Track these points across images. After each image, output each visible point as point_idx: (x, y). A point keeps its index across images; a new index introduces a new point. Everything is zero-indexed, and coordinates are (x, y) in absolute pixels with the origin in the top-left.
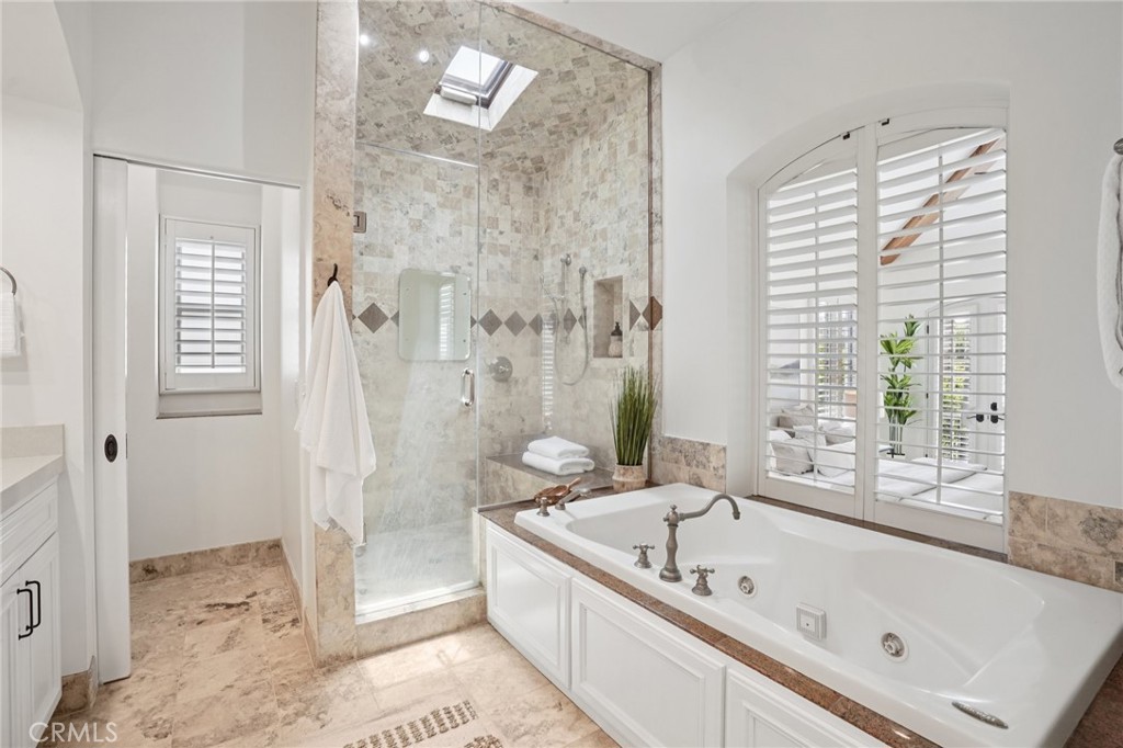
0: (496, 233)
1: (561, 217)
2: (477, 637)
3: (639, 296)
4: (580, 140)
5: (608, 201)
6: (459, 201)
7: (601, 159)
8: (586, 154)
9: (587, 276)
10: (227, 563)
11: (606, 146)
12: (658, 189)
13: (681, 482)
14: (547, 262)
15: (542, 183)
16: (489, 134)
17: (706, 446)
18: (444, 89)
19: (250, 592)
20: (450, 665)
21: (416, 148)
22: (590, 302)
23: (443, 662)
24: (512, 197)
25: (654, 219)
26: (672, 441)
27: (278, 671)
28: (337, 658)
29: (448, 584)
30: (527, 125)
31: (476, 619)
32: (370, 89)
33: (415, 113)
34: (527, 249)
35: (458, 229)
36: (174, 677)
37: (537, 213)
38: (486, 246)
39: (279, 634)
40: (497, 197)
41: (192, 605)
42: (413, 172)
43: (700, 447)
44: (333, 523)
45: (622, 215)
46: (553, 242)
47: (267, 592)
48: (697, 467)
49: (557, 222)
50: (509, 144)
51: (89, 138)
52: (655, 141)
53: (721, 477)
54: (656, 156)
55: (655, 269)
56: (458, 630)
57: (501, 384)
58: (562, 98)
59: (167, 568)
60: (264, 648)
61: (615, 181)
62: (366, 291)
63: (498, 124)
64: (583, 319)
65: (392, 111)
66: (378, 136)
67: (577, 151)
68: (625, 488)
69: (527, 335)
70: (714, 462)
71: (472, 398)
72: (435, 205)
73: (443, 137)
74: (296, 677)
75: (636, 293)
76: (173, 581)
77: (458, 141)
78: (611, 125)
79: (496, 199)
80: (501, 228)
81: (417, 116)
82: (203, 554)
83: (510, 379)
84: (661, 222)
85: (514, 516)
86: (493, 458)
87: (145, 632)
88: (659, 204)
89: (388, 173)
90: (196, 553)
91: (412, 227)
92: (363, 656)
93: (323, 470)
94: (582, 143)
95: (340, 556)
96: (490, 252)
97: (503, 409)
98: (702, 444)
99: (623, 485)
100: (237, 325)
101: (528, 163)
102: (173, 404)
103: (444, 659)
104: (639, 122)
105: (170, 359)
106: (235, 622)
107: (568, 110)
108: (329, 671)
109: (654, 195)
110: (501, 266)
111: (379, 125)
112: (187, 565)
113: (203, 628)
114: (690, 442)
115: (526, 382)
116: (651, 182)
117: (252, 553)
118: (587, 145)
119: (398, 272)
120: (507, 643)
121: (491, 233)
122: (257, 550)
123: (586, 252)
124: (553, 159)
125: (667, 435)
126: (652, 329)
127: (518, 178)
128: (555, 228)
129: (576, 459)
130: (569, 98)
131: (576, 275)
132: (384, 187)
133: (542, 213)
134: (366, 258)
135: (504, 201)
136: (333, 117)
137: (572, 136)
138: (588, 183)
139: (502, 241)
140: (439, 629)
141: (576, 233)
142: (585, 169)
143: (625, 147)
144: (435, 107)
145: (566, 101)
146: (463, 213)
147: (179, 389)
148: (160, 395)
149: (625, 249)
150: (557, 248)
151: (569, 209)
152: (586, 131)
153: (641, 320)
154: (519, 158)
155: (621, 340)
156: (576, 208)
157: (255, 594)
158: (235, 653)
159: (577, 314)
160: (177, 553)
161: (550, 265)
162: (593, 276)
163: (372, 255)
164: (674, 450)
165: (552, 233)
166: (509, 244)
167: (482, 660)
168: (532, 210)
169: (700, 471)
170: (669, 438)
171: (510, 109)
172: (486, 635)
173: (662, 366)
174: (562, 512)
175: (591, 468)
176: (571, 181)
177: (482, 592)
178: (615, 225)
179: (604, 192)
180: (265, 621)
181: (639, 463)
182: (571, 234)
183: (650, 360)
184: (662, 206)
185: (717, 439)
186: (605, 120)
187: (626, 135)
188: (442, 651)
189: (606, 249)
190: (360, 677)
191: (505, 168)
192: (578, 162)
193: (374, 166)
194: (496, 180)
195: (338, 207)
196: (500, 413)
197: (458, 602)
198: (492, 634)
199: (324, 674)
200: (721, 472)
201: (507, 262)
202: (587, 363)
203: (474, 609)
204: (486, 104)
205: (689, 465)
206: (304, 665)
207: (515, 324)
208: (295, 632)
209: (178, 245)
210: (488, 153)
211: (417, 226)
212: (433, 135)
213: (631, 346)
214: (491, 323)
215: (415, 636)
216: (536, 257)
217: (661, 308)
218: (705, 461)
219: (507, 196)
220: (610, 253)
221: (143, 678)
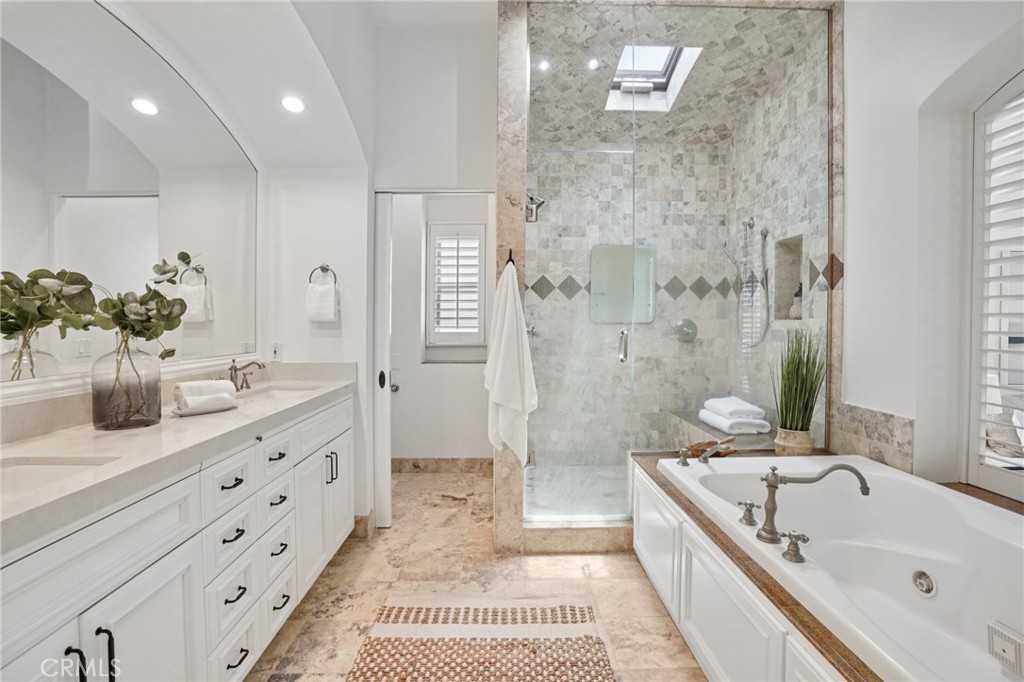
0: (680, 205)
1: (745, 181)
2: (619, 563)
3: (819, 254)
4: (761, 100)
5: (788, 158)
6: (644, 180)
7: (781, 116)
8: (767, 113)
9: (769, 238)
10: (462, 470)
11: (786, 101)
12: (840, 137)
13: (862, 455)
14: (734, 229)
15: (728, 150)
16: (667, 115)
17: (889, 417)
18: (623, 84)
19: (470, 492)
20: (589, 577)
21: (604, 140)
22: (771, 263)
23: (585, 574)
24: (697, 169)
25: (835, 169)
26: (852, 409)
27: (469, 548)
28: (509, 549)
29: (603, 513)
30: (702, 98)
31: (622, 547)
32: (558, 101)
33: (598, 111)
34: (713, 216)
35: (643, 205)
36: (411, 535)
37: (724, 180)
38: (670, 218)
39: (478, 524)
40: (681, 171)
41: (434, 494)
42: (602, 162)
43: (883, 418)
44: (505, 446)
45: (801, 171)
46: (738, 207)
47: (480, 495)
48: (879, 440)
49: (741, 185)
50: (689, 119)
51: (372, 180)
52: (835, 85)
53: (907, 455)
54: (837, 101)
55: (836, 224)
56: (606, 552)
57: (685, 345)
58: (734, 64)
59: (426, 467)
60: (466, 530)
61: (795, 137)
62: (563, 266)
63: (674, 104)
64: (765, 282)
65: (580, 113)
66: (571, 137)
67: (759, 112)
68: (785, 452)
69: (713, 300)
70: (899, 436)
71: (626, 355)
72: (622, 187)
73: (626, 126)
74: (479, 555)
75: (816, 252)
76: (428, 476)
77: (640, 127)
78: (791, 78)
79: (680, 173)
80: (685, 200)
81: (600, 113)
82: (447, 460)
83: (695, 340)
84: (843, 173)
85: (657, 462)
86: (676, 413)
87: (405, 504)
88: (840, 153)
89: (581, 166)
90: (443, 460)
91: (602, 209)
92: (528, 553)
93: (497, 405)
94: (764, 103)
95: (513, 472)
96: (675, 223)
97: (687, 368)
98: (885, 415)
99: (784, 448)
100: (475, 297)
101: (711, 133)
102: (434, 354)
103: (587, 571)
104: (819, 69)
105: (433, 322)
106: (455, 510)
107: (743, 74)
108: (501, 557)
109: (835, 145)
110: (686, 235)
111: (570, 128)
112: (438, 466)
113: (437, 509)
114: (871, 411)
115: (711, 343)
116: (831, 132)
117: (478, 466)
118: (768, 103)
119: (590, 247)
120: (644, 574)
121: (675, 205)
122: (481, 464)
123: (768, 213)
124: (736, 125)
125: (847, 403)
126: (832, 288)
127: (703, 149)
128: (740, 192)
129: (750, 420)
130: (741, 63)
131: (758, 237)
132: (577, 178)
133: (728, 179)
134: (564, 239)
135: (688, 173)
136: (510, 136)
137: (753, 98)
138: (769, 144)
139: (687, 211)
140: (590, 548)
141: (758, 195)
142: (767, 127)
143: (805, 98)
144: (615, 102)
145: (738, 67)
146: (649, 191)
147: (438, 343)
148: (427, 347)
149: (805, 207)
150: (741, 212)
151: (752, 171)
152: (767, 90)
153: (821, 279)
154: (701, 131)
155: (801, 301)
156: (758, 170)
157: (472, 494)
158: (449, 529)
159: (759, 275)
160: (432, 457)
161: (736, 228)
162: (774, 238)
163: (569, 236)
164: (853, 419)
165: (738, 197)
166: (694, 212)
167: (616, 580)
168: (718, 178)
169: (882, 445)
170: (849, 406)
171: (683, 87)
172: (628, 563)
173: (842, 329)
174: (703, 465)
175: (767, 430)
176: (753, 143)
177: (630, 525)
178: (795, 183)
179: (784, 150)
180: (473, 514)
181: (805, 428)
182: (755, 196)
183: (830, 321)
184: (843, 155)
185: (903, 411)
186: (785, 73)
187: (806, 85)
188: (587, 566)
189: (787, 208)
190: (520, 567)
191: (689, 142)
192: (760, 124)
193: (569, 162)
194: (680, 155)
195: (513, 205)
196: (683, 372)
197: (608, 529)
198: (634, 563)
199: (498, 558)
200: (906, 449)
201: (692, 231)
202: (768, 325)
203: (622, 538)
204: (663, 88)
205: (869, 437)
206: (487, 548)
207: (701, 288)
208: (489, 525)
209: (438, 242)
210: (669, 132)
211: (606, 207)
212: (616, 127)
213: (810, 307)
214: (675, 288)
215: (569, 549)
216: (723, 223)
217: (842, 266)
218: (887, 434)
219: (692, 167)
220: (791, 211)
221: (396, 531)
